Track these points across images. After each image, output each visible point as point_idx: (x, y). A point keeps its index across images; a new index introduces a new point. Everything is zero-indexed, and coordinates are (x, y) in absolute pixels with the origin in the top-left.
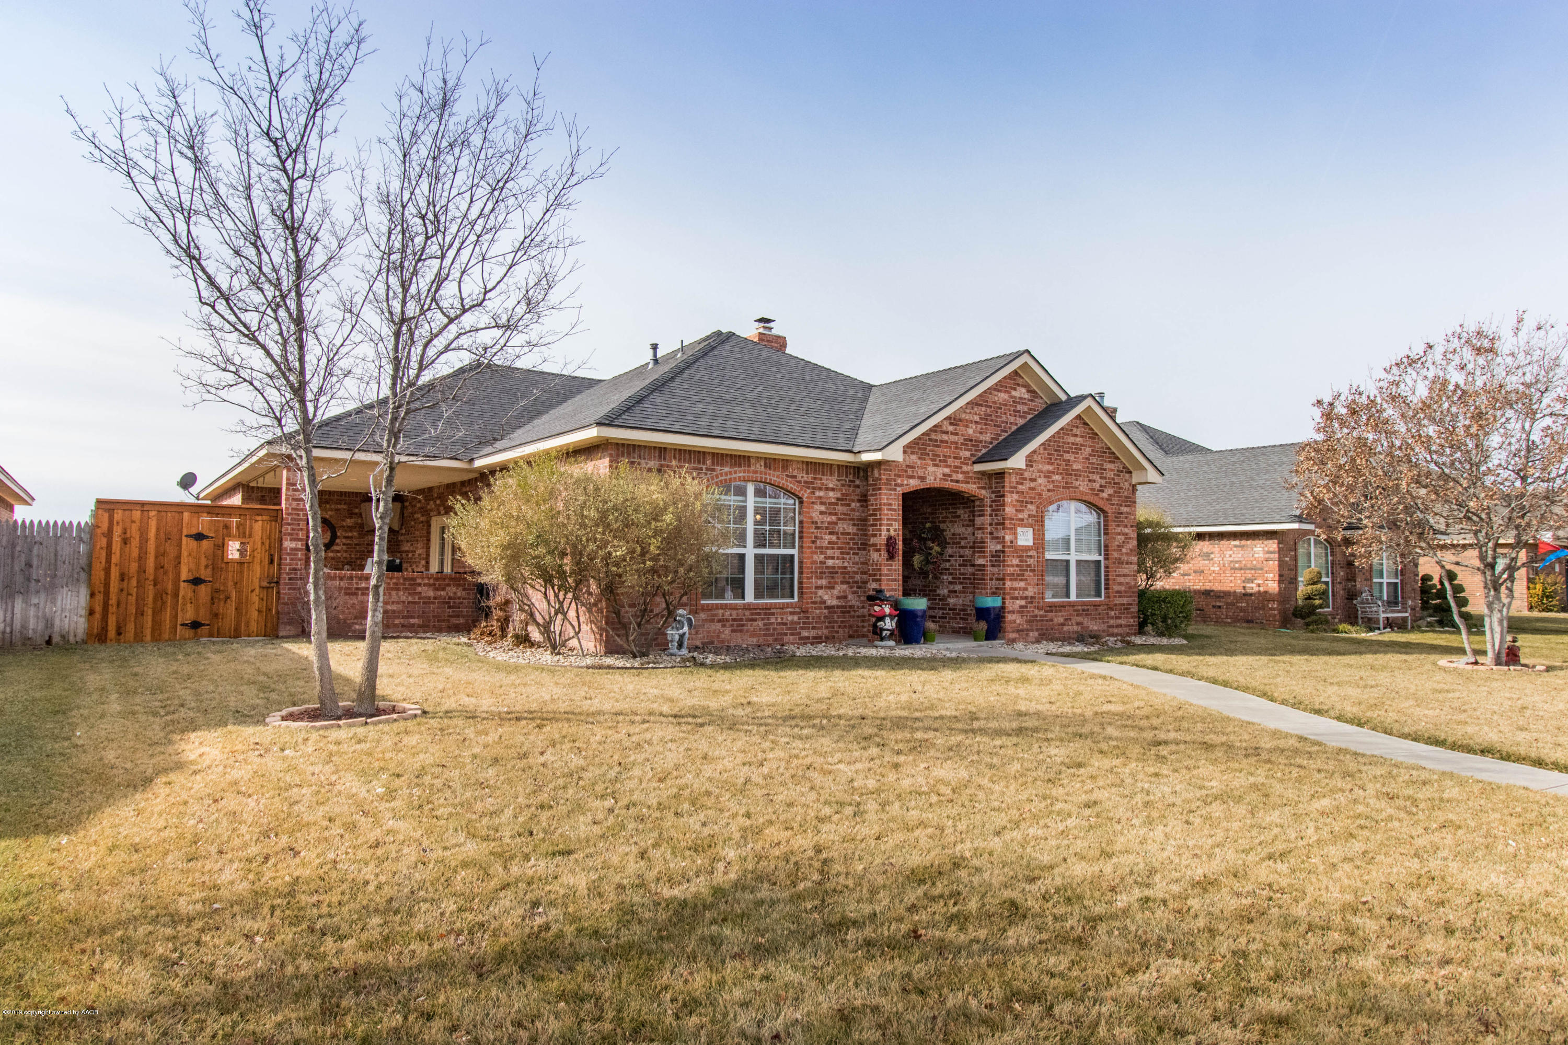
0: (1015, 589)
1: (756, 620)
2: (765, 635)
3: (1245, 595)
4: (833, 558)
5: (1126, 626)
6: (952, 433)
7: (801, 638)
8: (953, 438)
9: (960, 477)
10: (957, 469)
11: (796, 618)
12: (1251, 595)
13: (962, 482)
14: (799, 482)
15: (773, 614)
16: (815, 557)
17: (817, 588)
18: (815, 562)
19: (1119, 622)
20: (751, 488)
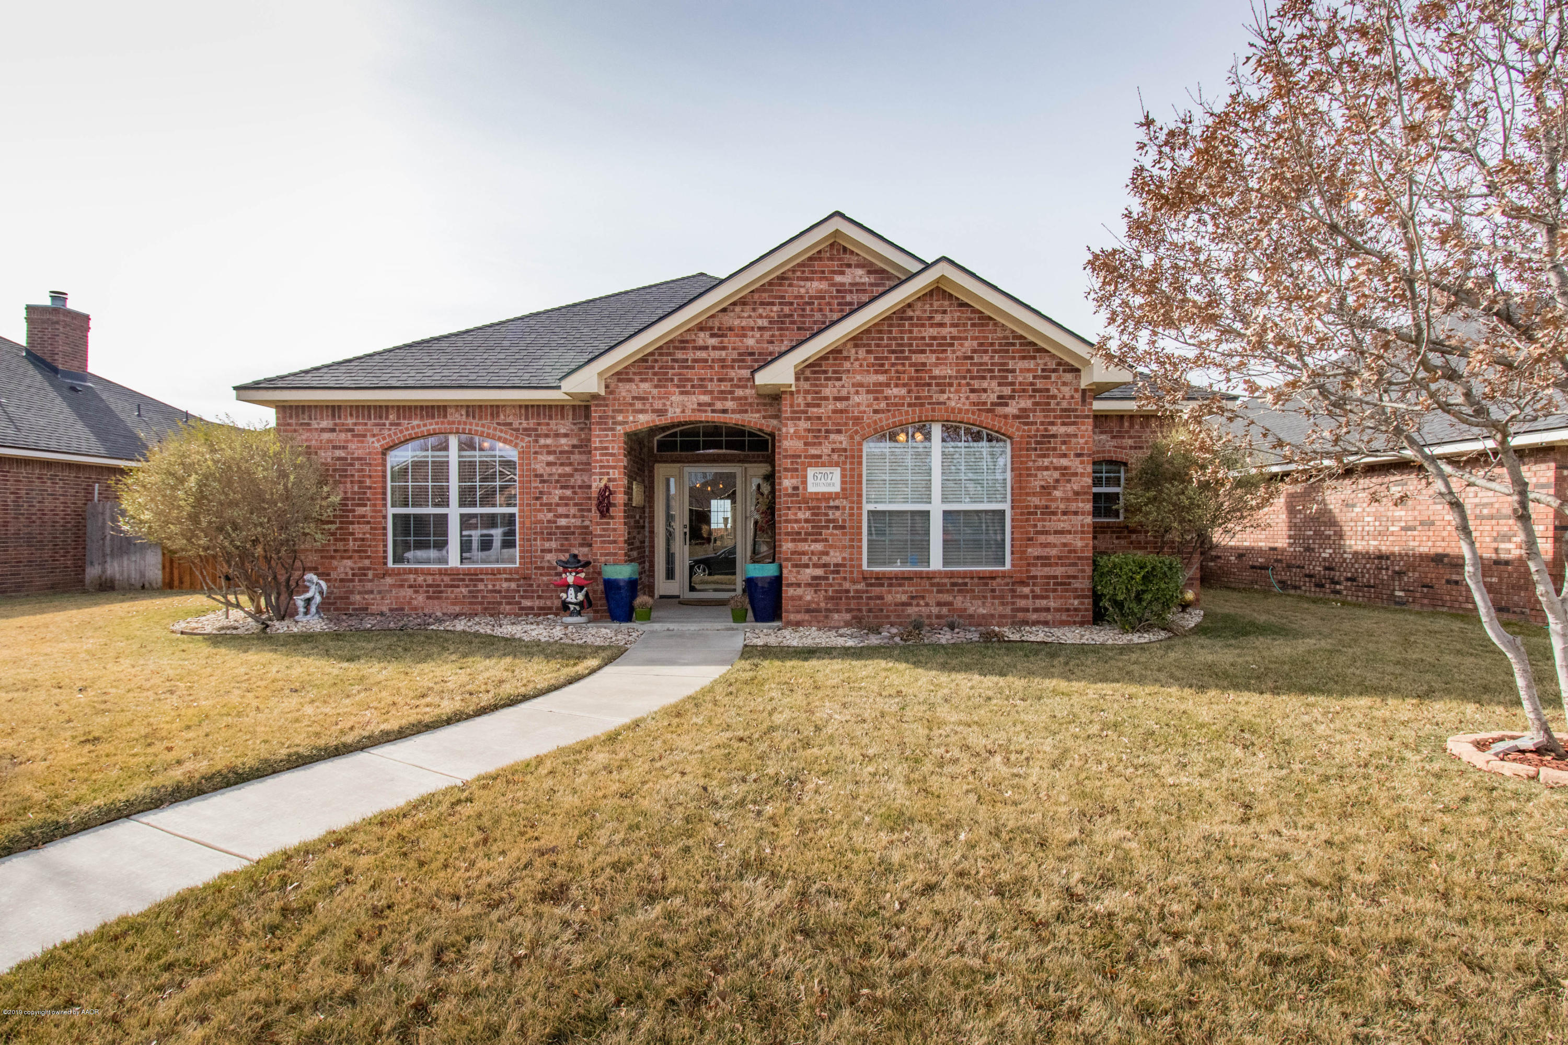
0: (804, 553)
1: (458, 586)
2: (471, 603)
3: (1497, 562)
4: (567, 516)
5: (1057, 610)
6: (714, 348)
7: (521, 609)
8: (716, 354)
9: (730, 405)
10: (723, 395)
11: (513, 585)
12: (1507, 563)
13: (734, 412)
14: (517, 430)
15: (482, 580)
16: (540, 516)
17: (543, 551)
18: (541, 522)
19: (1043, 603)
20: (453, 442)
